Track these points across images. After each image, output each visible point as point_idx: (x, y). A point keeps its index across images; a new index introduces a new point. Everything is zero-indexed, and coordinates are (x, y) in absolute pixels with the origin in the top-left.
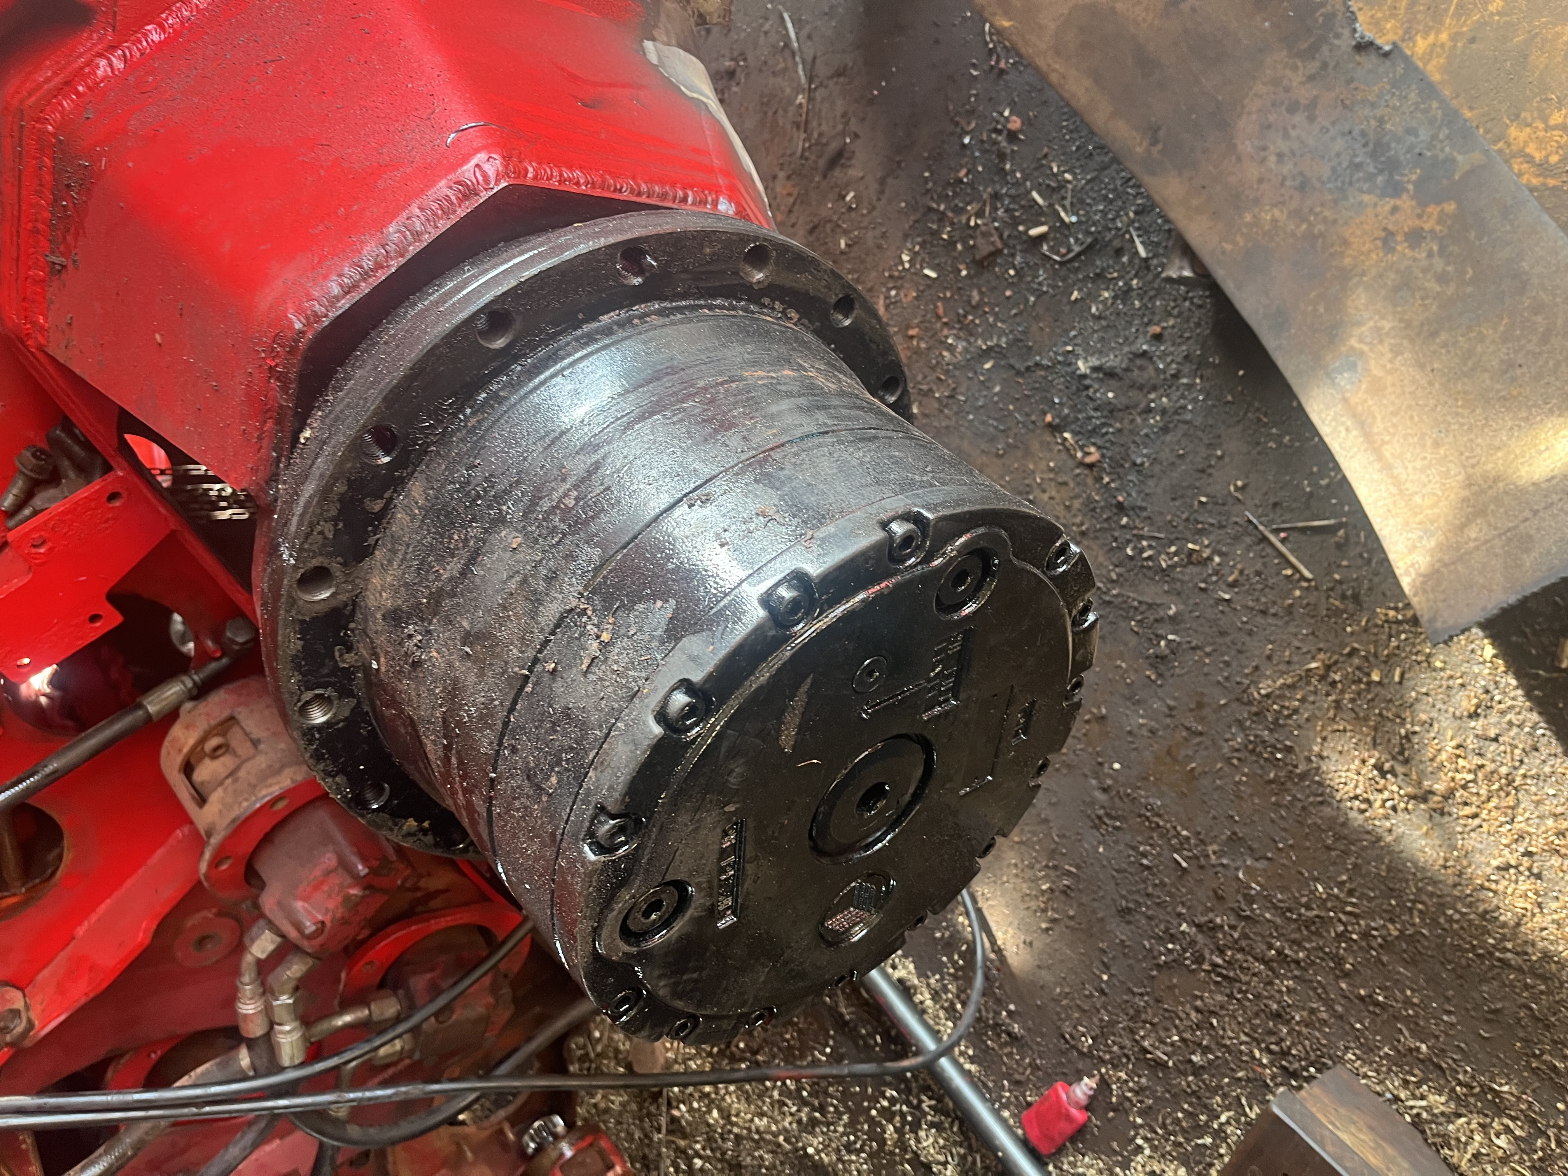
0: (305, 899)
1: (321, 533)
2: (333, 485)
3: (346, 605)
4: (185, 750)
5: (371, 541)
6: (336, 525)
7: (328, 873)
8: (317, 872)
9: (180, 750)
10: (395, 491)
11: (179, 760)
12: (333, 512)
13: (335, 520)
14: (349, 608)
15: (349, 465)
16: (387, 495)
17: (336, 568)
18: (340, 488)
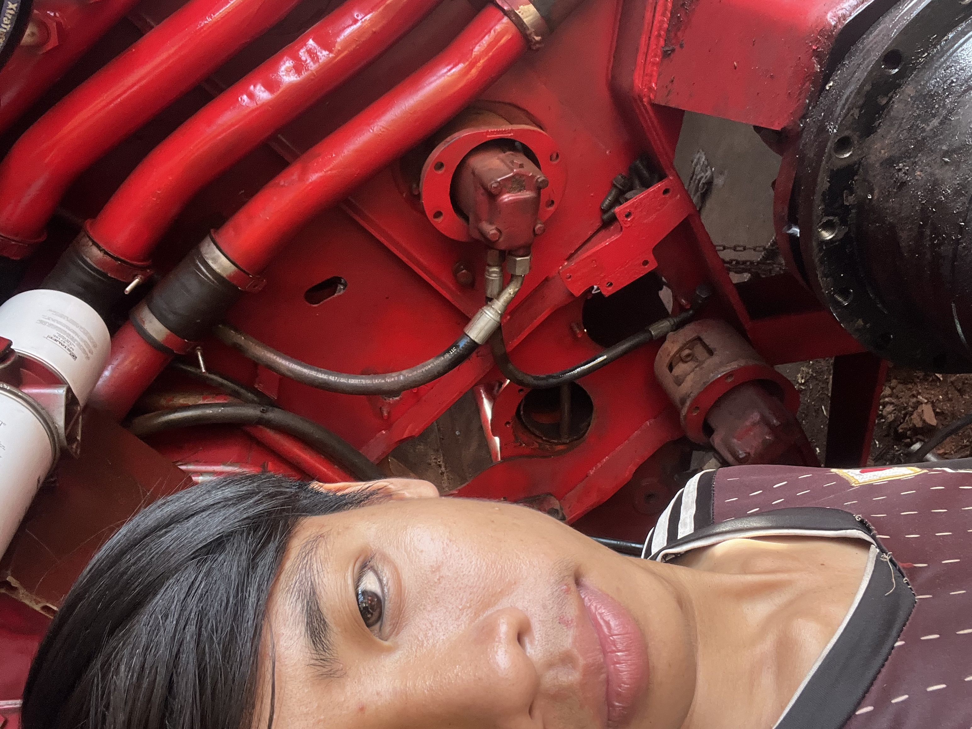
0: (739, 439)
1: (852, 115)
2: (864, 85)
3: (855, 164)
4: (671, 354)
5: (877, 123)
6: (860, 111)
7: (754, 424)
8: (748, 423)
9: (668, 355)
10: (895, 93)
11: (667, 360)
12: (861, 102)
13: (861, 108)
14: (856, 166)
15: (874, 74)
16: (890, 95)
17: (855, 138)
18: (867, 87)
